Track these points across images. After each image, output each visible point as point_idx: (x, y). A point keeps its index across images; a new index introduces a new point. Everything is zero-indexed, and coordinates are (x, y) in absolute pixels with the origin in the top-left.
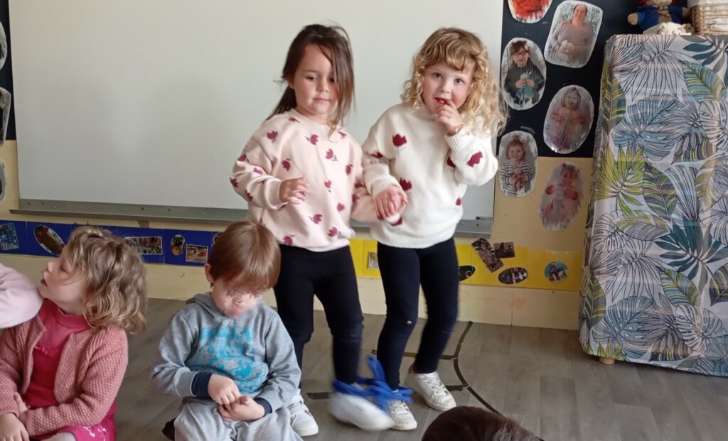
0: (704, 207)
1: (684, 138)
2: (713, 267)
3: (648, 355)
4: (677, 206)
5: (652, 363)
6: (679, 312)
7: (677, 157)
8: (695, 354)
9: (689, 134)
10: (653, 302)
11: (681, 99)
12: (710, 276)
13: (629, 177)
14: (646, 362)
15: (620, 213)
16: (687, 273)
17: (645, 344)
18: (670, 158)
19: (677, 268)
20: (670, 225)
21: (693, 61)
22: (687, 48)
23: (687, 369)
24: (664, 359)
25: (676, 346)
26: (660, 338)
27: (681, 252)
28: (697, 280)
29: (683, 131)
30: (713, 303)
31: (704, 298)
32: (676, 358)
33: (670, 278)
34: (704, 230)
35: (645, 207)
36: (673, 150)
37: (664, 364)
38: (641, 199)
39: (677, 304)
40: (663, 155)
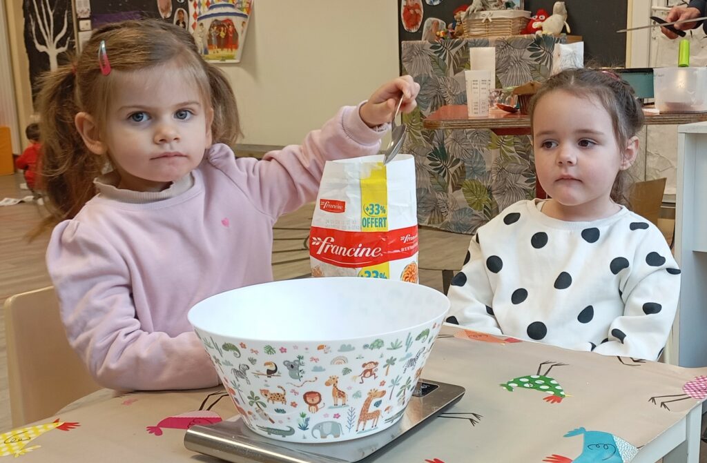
0: (445, 136)
1: (434, 98)
2: (452, 170)
3: (427, 221)
4: (435, 136)
5: (430, 225)
6: (439, 196)
7: (432, 109)
8: (446, 220)
9: (436, 96)
10: (428, 191)
11: (431, 76)
12: (451, 176)
13: (414, 120)
14: (426, 225)
15: (411, 141)
16: (442, 174)
17: (426, 215)
18: (429, 109)
19: (438, 171)
20: (433, 147)
21: (434, 55)
22: (431, 48)
23: (443, 229)
24: (434, 223)
25: (438, 216)
26: (432, 211)
27: (439, 162)
28: (446, 178)
29: (434, 94)
30: (453, 191)
31: (450, 187)
32: (439, 223)
33: (434, 177)
34: (446, 150)
35: (422, 138)
36: (430, 105)
37: (434, 226)
38: (419, 132)
39: (438, 191)
40: (426, 108)
